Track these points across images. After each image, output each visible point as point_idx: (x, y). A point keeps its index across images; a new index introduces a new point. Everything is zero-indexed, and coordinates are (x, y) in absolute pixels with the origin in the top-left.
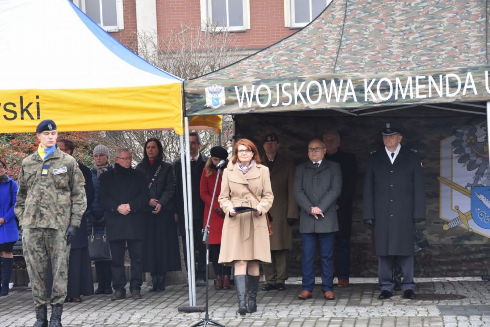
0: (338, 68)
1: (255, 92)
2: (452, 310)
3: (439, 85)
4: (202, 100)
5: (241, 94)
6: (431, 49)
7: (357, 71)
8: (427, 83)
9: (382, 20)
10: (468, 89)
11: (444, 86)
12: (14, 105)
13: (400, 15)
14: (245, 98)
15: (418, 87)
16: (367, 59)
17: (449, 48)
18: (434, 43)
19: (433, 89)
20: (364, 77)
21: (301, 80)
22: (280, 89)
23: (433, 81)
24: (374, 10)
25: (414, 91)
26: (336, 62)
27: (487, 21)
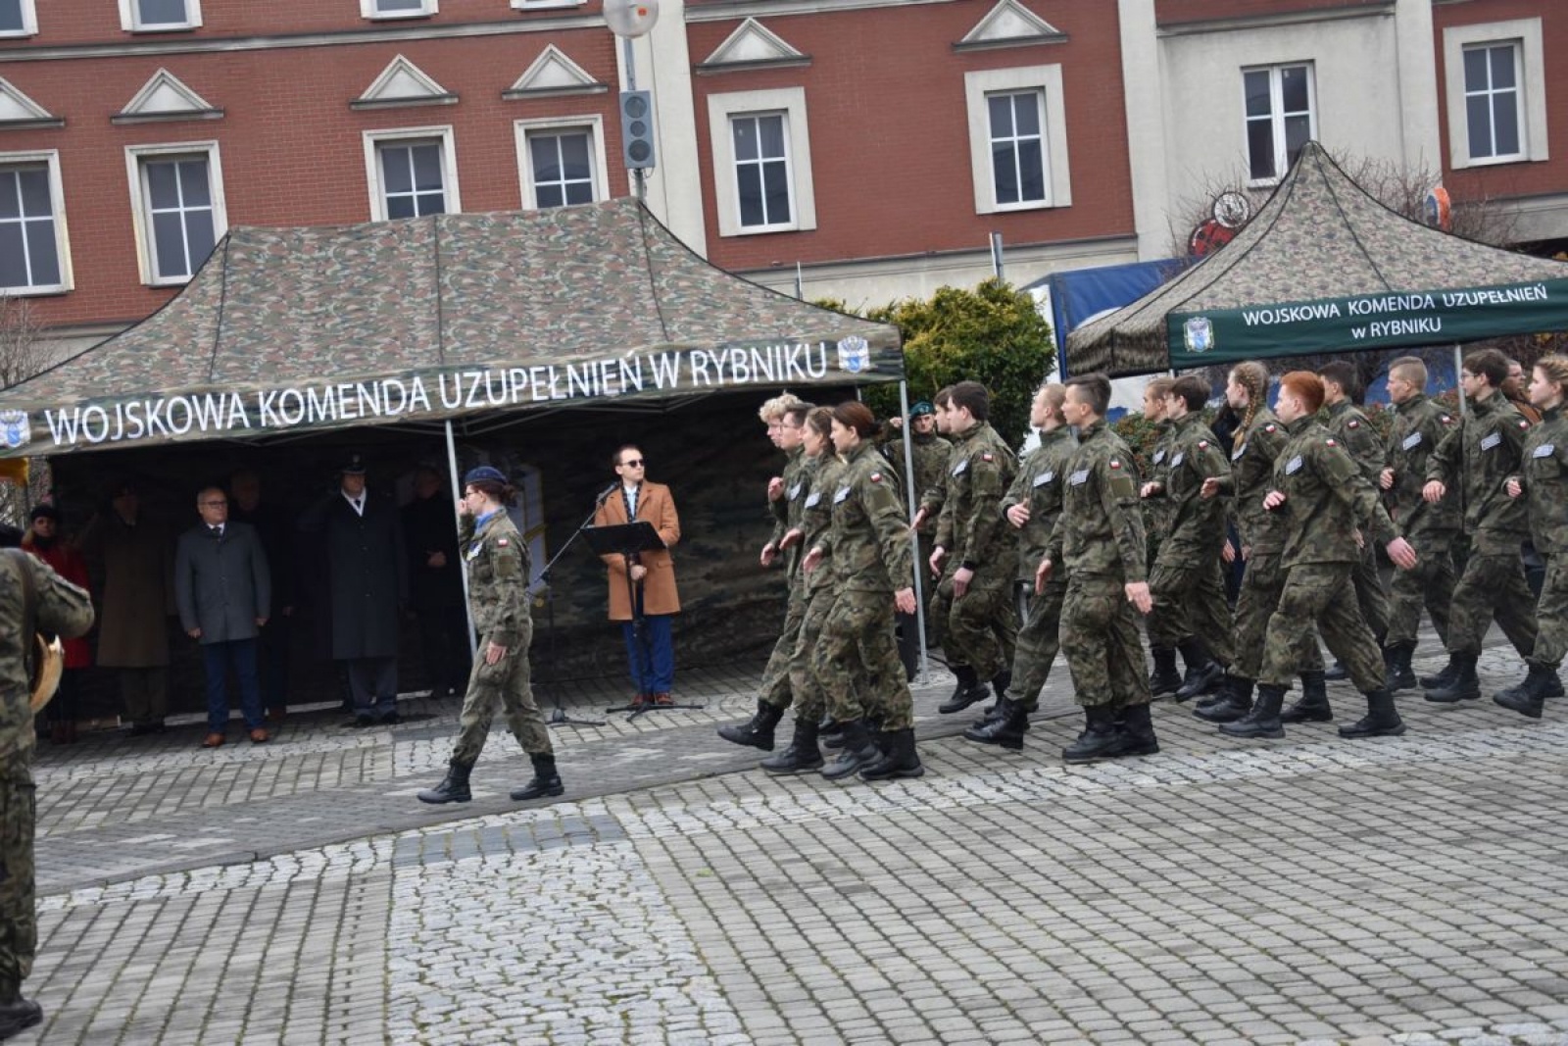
0: (215, 376)
1: (80, 419)
2: (413, 735)
3: (373, 398)
5: (56, 423)
6: (360, 341)
7: (246, 380)
8: (355, 395)
9: (283, 297)
10: (418, 403)
11: (382, 400)
13: (311, 289)
14: (64, 429)
15: (343, 401)
16: (261, 359)
17: (387, 340)
18: (364, 333)
19: (366, 404)
20: (259, 388)
21: (156, 397)
22: (123, 412)
23: (365, 391)
24: (269, 282)
25: (337, 407)
26: (213, 365)
27: (440, 298)
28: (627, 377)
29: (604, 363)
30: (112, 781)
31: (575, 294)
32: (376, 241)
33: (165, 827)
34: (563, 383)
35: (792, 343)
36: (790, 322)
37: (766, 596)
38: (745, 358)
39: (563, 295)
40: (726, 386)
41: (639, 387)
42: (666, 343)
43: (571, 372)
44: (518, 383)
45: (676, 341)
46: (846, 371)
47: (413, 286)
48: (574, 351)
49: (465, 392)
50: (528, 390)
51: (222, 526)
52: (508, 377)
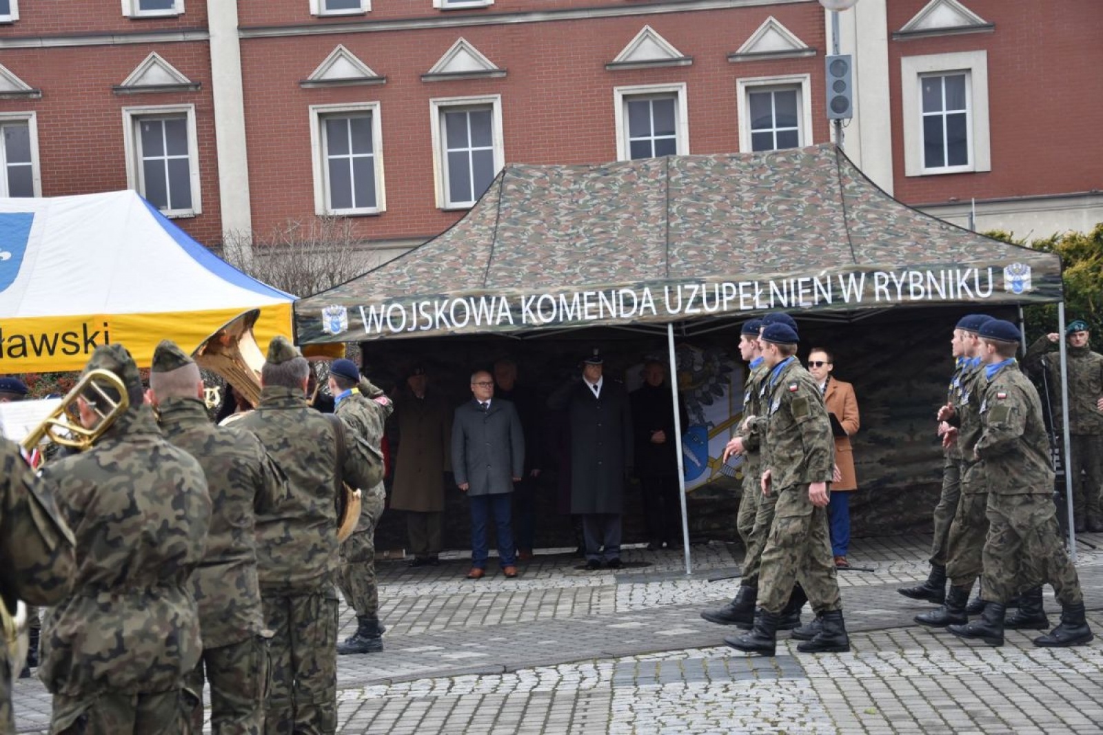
0: (489, 283)
1: (385, 313)
3: (611, 303)
4: (318, 324)
5: (367, 316)
6: (602, 258)
7: (512, 286)
8: (597, 301)
9: (544, 221)
10: (646, 309)
11: (618, 305)
12: (75, 335)
13: (566, 215)
14: (373, 321)
15: (587, 305)
16: (525, 270)
17: (624, 257)
18: (607, 251)
19: (605, 308)
20: (522, 293)
21: (443, 298)
22: (418, 309)
23: (604, 298)
24: (534, 209)
25: (582, 310)
26: (487, 273)
27: (668, 224)
28: (820, 292)
29: (800, 280)
30: (397, 601)
31: (779, 223)
32: (619, 177)
33: (436, 641)
34: (766, 296)
35: (963, 268)
36: (962, 250)
37: (932, 479)
38: (921, 279)
39: (769, 223)
40: (904, 302)
41: (830, 301)
42: (854, 265)
43: (773, 286)
44: (728, 295)
45: (863, 264)
46: (1010, 292)
47: (647, 214)
48: (776, 270)
49: (685, 301)
50: (737, 301)
51: (488, 402)
52: (720, 289)
